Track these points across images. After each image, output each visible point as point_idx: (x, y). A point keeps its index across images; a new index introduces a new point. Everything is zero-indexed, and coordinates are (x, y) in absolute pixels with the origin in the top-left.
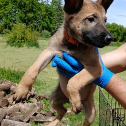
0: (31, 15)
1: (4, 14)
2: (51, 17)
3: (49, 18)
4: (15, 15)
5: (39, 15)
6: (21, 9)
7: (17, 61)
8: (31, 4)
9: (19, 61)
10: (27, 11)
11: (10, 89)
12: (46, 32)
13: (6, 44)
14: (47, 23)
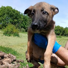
0: (16, 20)
1: (3, 19)
2: (26, 22)
3: (25, 22)
4: (8, 20)
5: (20, 20)
6: (11, 17)
7: (8, 43)
8: (16, 15)
9: (9, 43)
10: (14, 19)
11: (4, 56)
12: (23, 29)
13: (3, 34)
14: (23, 24)
